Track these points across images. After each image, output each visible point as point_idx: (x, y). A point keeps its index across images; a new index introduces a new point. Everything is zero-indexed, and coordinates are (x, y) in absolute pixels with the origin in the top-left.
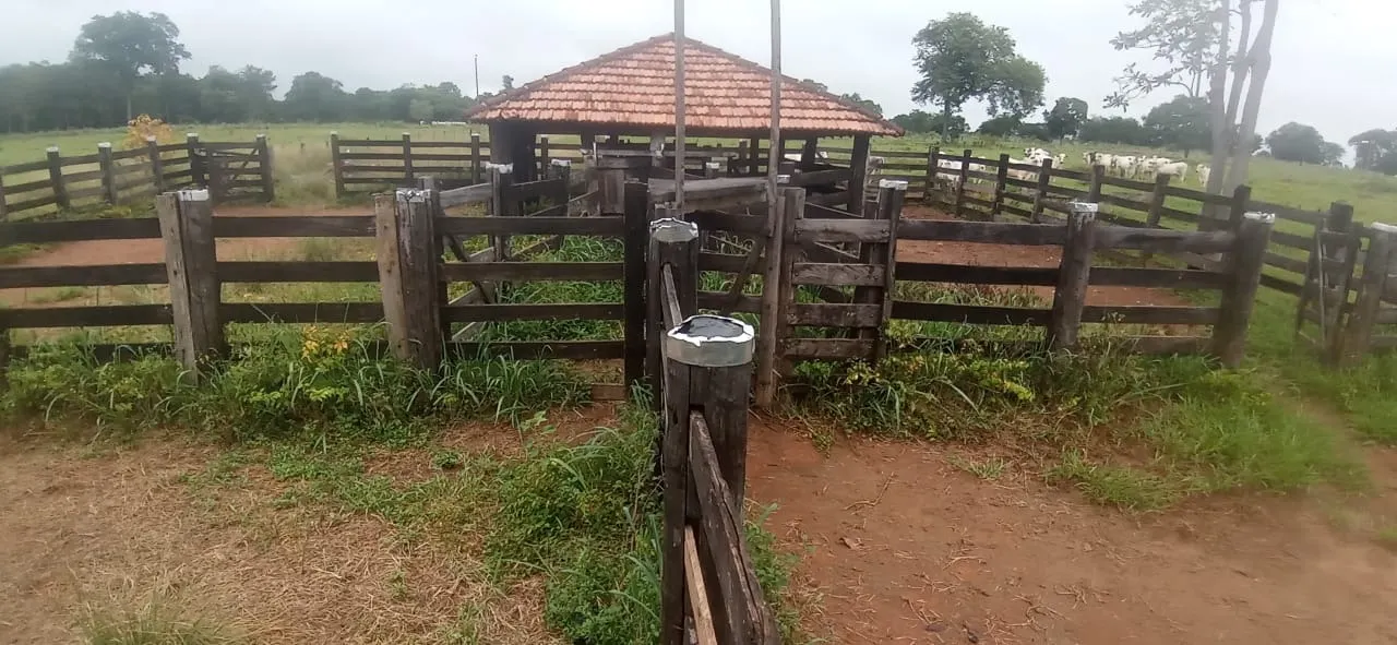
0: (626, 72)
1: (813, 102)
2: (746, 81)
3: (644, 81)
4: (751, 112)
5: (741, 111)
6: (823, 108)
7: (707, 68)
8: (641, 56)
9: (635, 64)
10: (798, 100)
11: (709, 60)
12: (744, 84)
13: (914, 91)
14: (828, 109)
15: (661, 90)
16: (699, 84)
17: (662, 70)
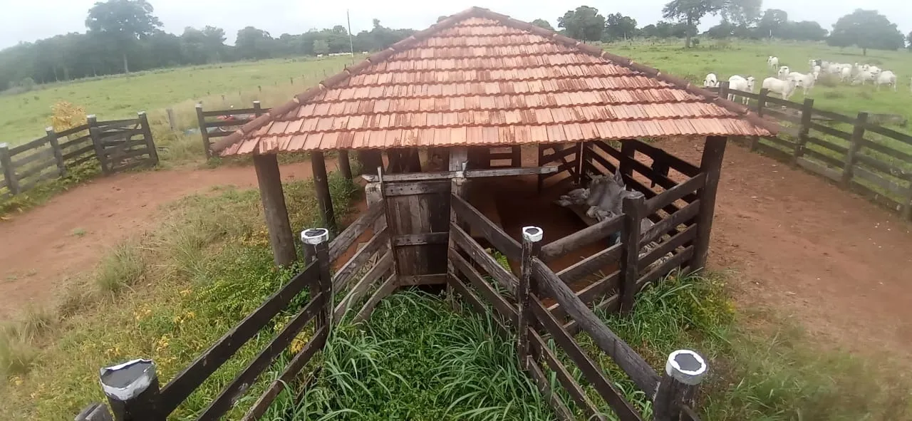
0: (419, 65)
1: (654, 92)
2: (565, 65)
3: (441, 76)
4: (577, 114)
5: (561, 115)
6: (668, 101)
7: (516, 50)
8: (439, 41)
9: (430, 53)
10: (634, 89)
11: (519, 39)
12: (563, 71)
13: (665, 10)
14: (675, 101)
15: (461, 89)
16: (508, 75)
17: (462, 58)
